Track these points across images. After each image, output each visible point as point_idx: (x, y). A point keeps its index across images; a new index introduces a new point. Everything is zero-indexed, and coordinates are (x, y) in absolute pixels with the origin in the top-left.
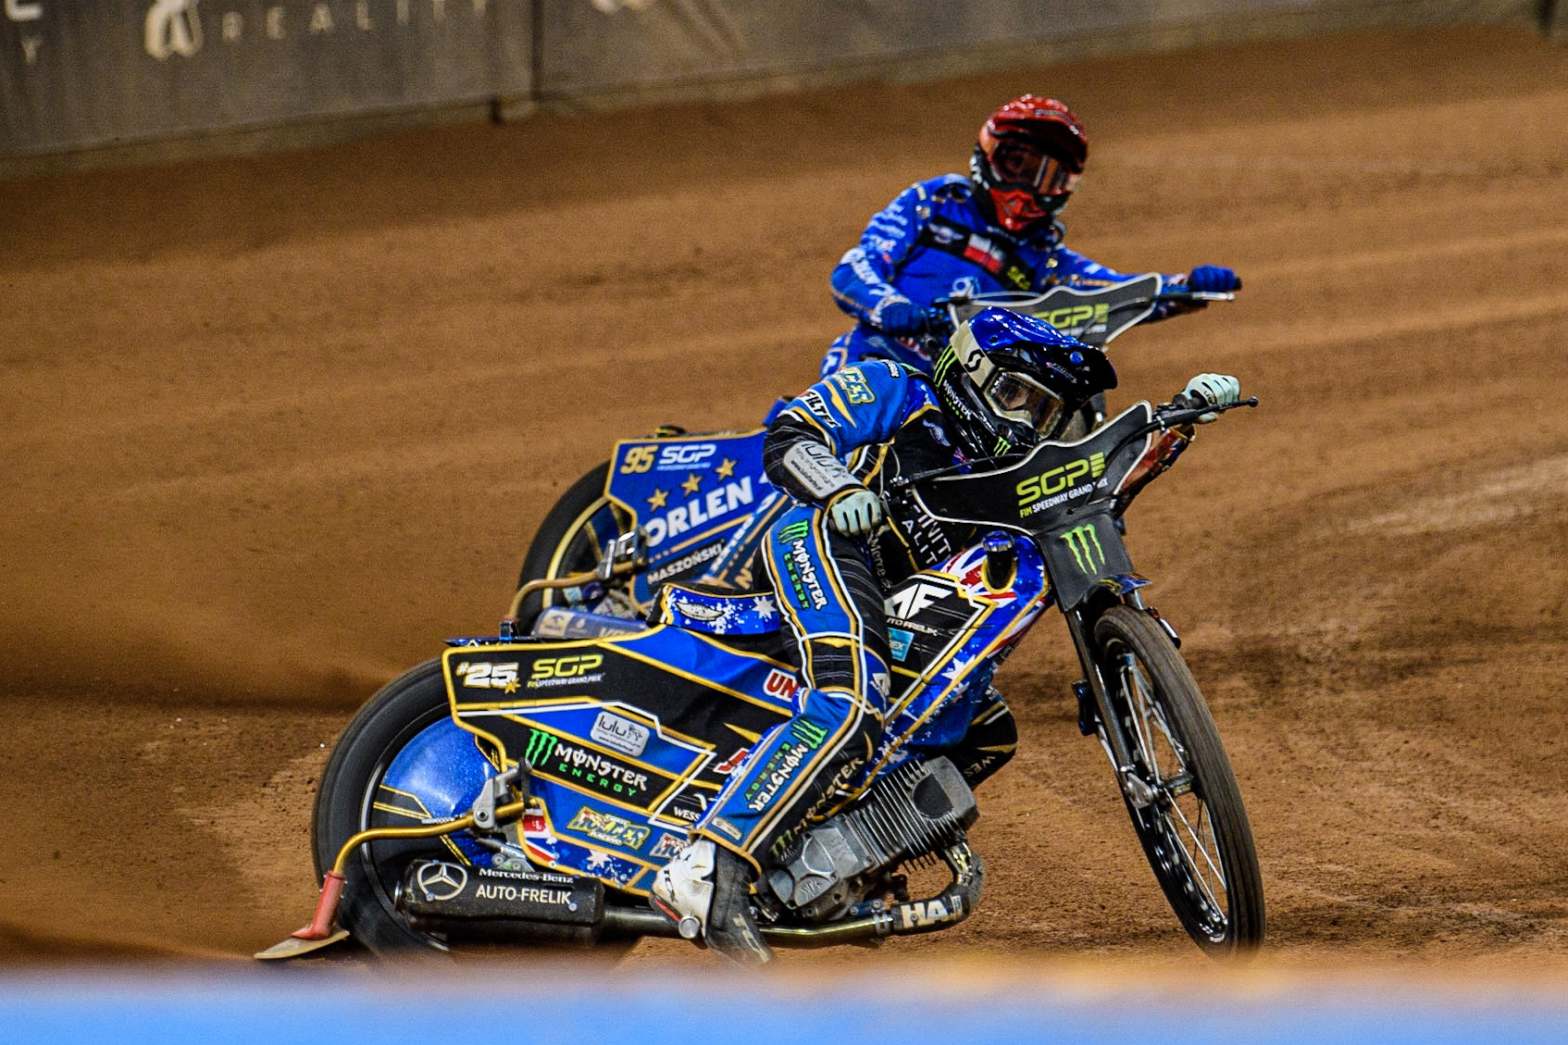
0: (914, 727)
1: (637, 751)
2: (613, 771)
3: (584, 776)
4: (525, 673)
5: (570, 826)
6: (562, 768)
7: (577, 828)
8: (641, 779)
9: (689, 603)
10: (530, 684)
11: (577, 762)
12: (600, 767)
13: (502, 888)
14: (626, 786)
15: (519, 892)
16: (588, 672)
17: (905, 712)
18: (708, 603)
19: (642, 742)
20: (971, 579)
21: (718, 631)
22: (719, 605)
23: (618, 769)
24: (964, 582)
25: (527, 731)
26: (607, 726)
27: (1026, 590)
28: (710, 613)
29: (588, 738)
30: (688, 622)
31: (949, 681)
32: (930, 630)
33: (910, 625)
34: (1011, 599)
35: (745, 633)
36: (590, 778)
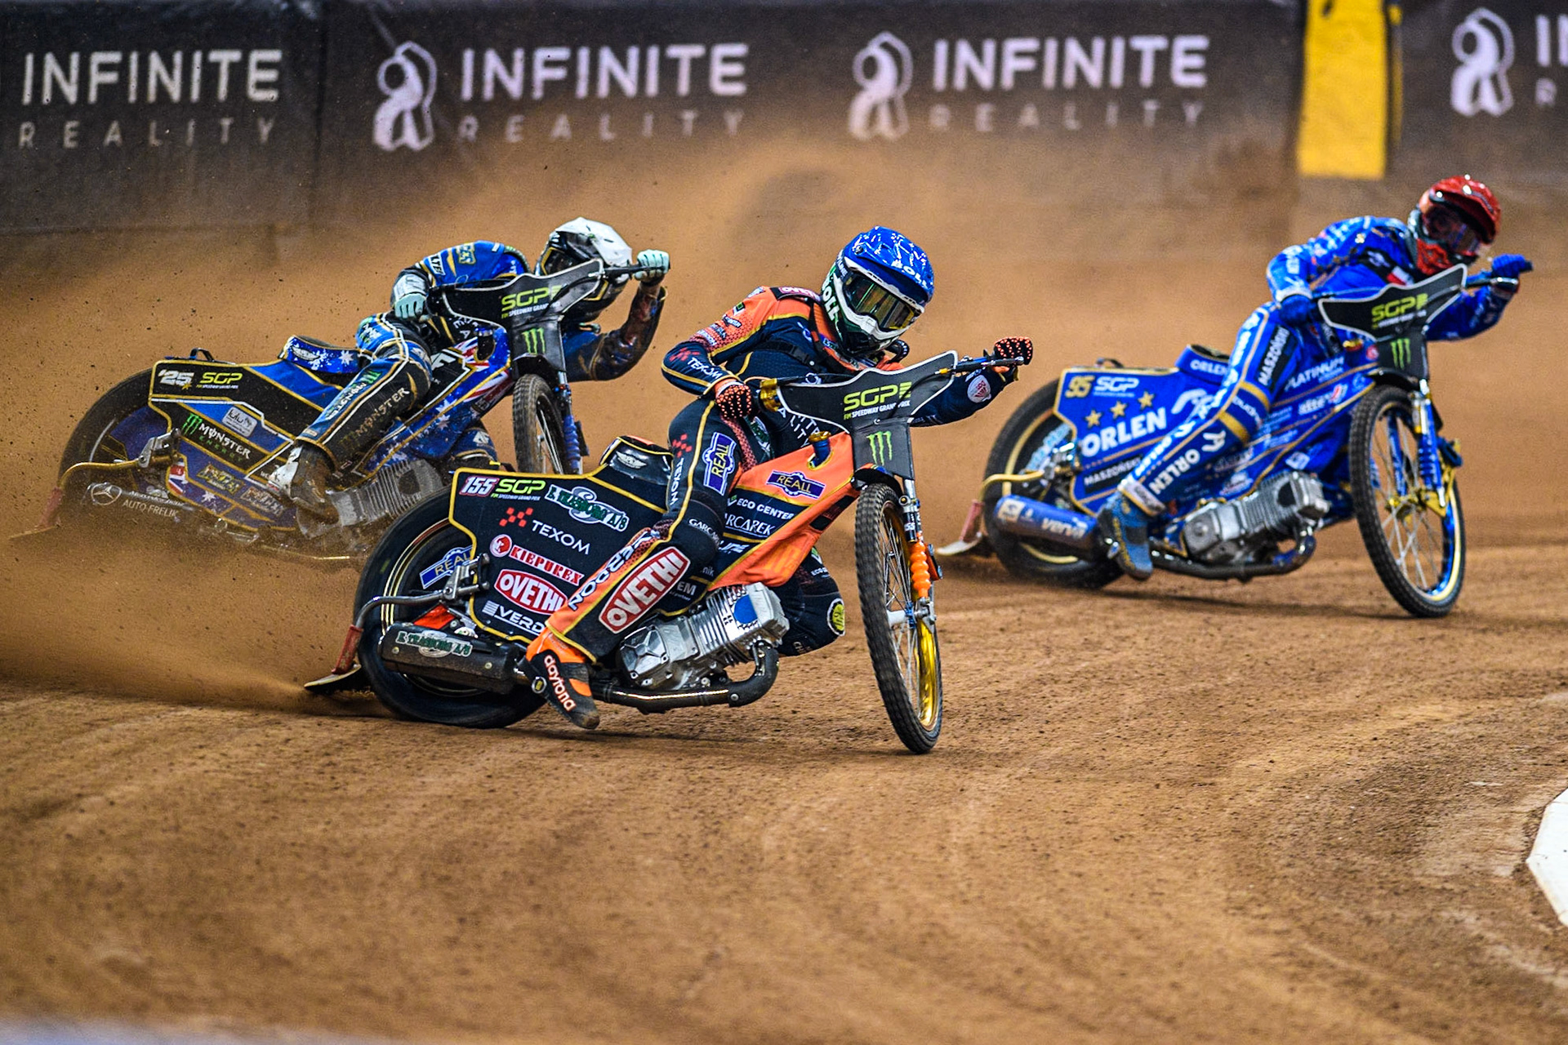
0: (410, 438)
1: (247, 434)
2: (230, 444)
3: (213, 444)
4: (197, 379)
5: (199, 476)
6: (201, 439)
7: (202, 477)
8: (247, 452)
10: (199, 386)
11: (211, 435)
12: (223, 441)
14: (237, 455)
16: (232, 383)
18: (312, 349)
19: (251, 428)
20: (469, 353)
21: (314, 368)
22: (319, 352)
23: (234, 444)
24: (464, 355)
25: (188, 413)
26: (232, 416)
27: (497, 363)
28: (311, 356)
29: (220, 422)
30: (296, 359)
31: (437, 412)
34: (486, 367)
35: (330, 371)
36: (217, 446)
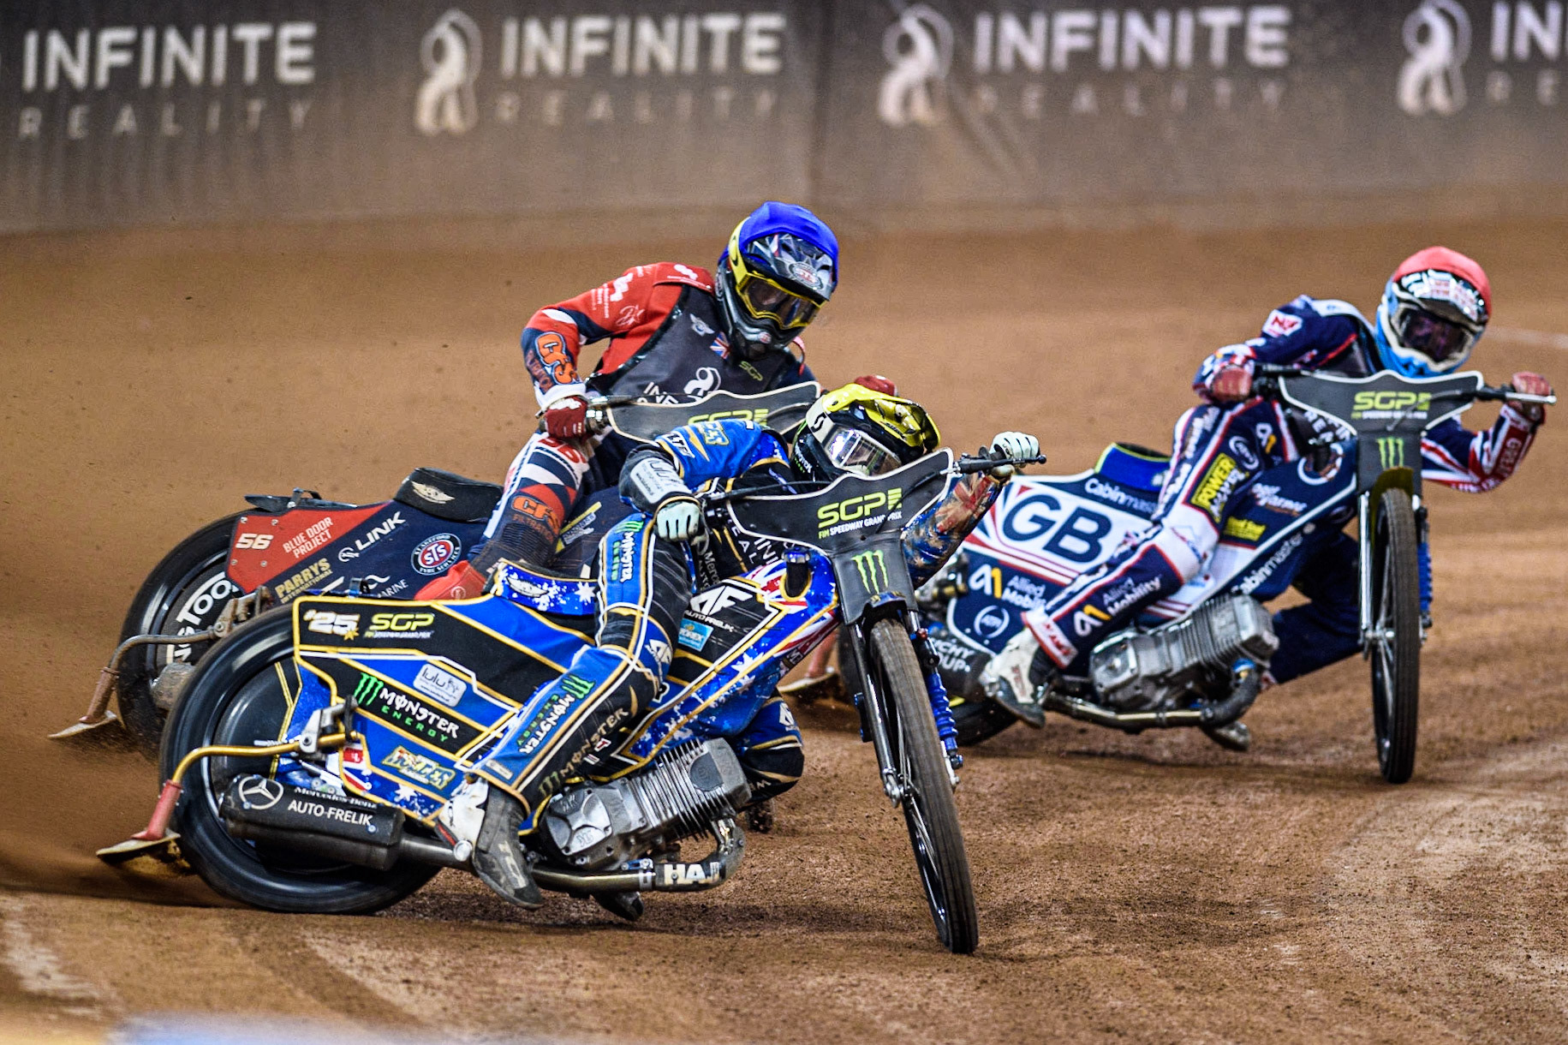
0: (700, 709)
1: (453, 702)
2: (429, 717)
3: (403, 719)
4: (364, 625)
5: (385, 762)
6: (385, 709)
7: (391, 764)
8: (453, 728)
9: (519, 579)
10: (368, 634)
11: (398, 706)
12: (418, 712)
13: (312, 805)
14: (439, 732)
15: (326, 810)
16: (419, 629)
17: (694, 695)
18: (536, 582)
19: (459, 694)
20: (771, 587)
21: (541, 608)
22: (546, 585)
23: (434, 716)
24: (764, 589)
25: (358, 674)
26: (429, 677)
27: (817, 601)
28: (536, 591)
30: (515, 595)
31: (736, 673)
32: (727, 627)
33: (711, 620)
34: (803, 608)
35: (565, 612)
36: (408, 721)
